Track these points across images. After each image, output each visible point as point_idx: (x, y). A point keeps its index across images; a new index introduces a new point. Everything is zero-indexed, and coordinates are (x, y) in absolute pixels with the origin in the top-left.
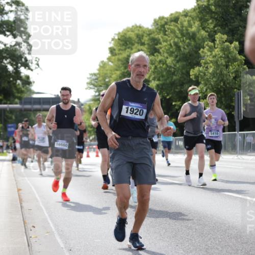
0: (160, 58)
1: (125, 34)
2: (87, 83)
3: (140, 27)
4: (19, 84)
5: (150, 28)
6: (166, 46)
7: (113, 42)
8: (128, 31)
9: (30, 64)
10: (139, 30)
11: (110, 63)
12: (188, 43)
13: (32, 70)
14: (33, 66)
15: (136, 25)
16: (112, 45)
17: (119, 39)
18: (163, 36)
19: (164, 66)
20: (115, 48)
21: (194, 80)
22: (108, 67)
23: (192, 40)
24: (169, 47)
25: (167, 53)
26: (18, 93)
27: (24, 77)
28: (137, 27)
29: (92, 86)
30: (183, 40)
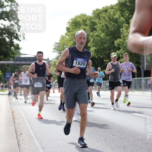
0: (96, 33)
1: (76, 19)
2: (53, 49)
3: (85, 15)
4: (13, 49)
5: (91, 15)
6: (100, 26)
7: (68, 24)
8: (78, 18)
9: (19, 37)
10: (84, 17)
11: (67, 37)
12: (113, 24)
13: (20, 41)
14: (21, 38)
15: (82, 14)
16: (68, 26)
17: (72, 22)
18: (98, 20)
19: (99, 38)
20: (70, 27)
21: (117, 46)
22: (65, 39)
23: (115, 23)
24: (102, 27)
25: (101, 31)
26: (12, 54)
27: (15, 45)
28: (83, 15)
29: (56, 50)
30: (110, 23)
